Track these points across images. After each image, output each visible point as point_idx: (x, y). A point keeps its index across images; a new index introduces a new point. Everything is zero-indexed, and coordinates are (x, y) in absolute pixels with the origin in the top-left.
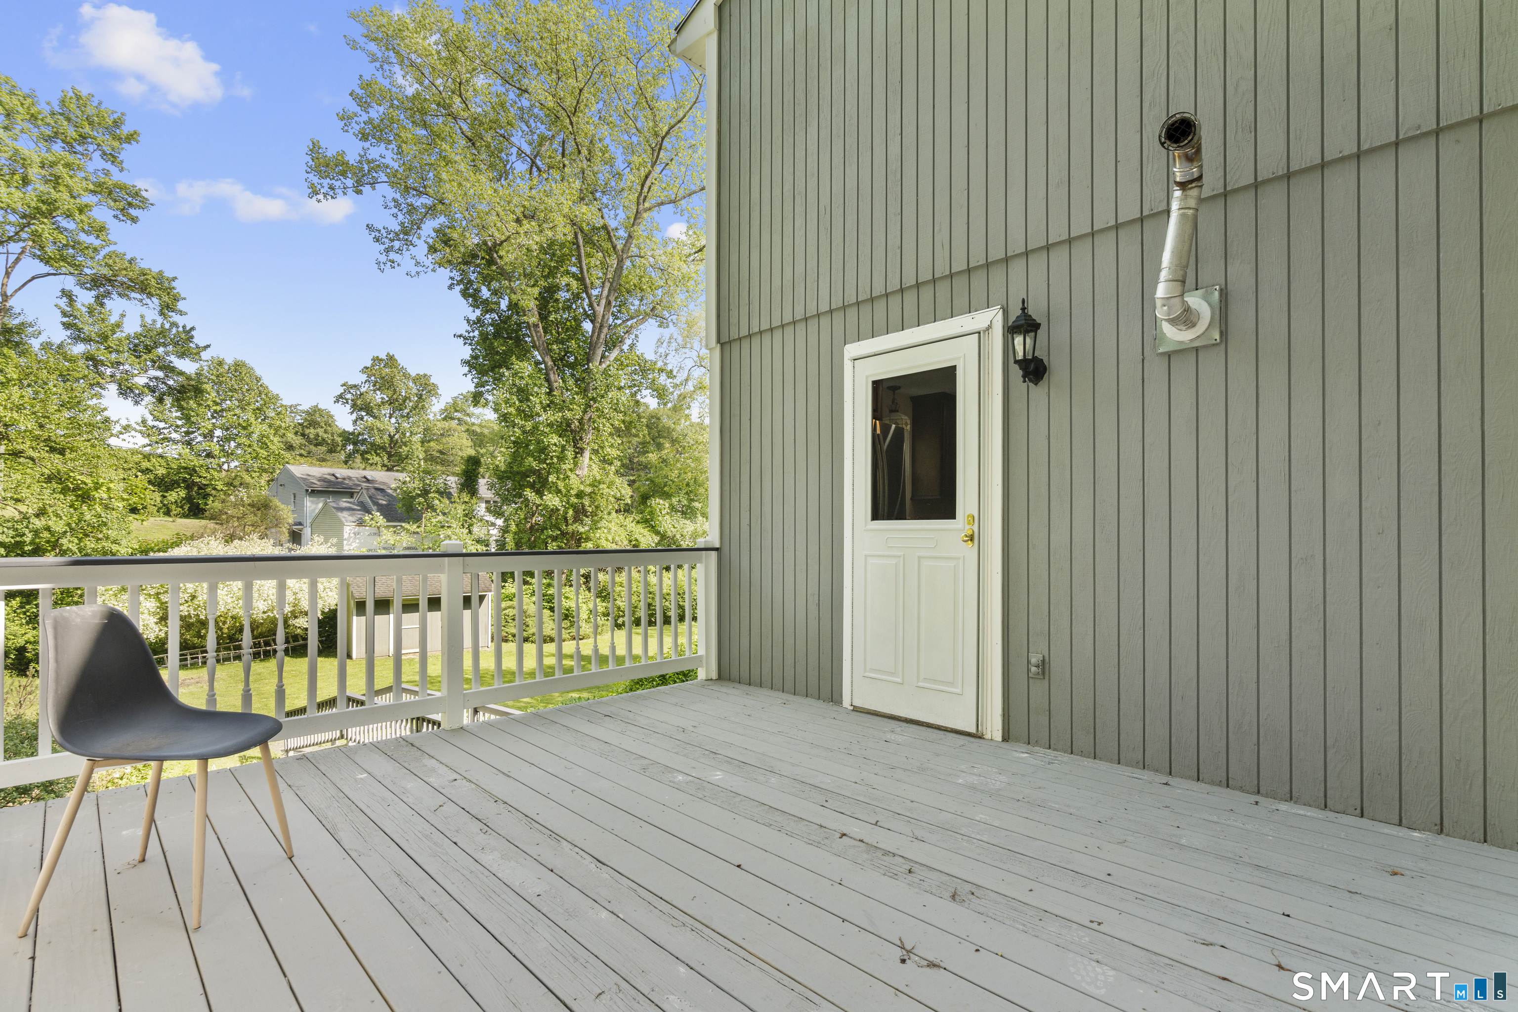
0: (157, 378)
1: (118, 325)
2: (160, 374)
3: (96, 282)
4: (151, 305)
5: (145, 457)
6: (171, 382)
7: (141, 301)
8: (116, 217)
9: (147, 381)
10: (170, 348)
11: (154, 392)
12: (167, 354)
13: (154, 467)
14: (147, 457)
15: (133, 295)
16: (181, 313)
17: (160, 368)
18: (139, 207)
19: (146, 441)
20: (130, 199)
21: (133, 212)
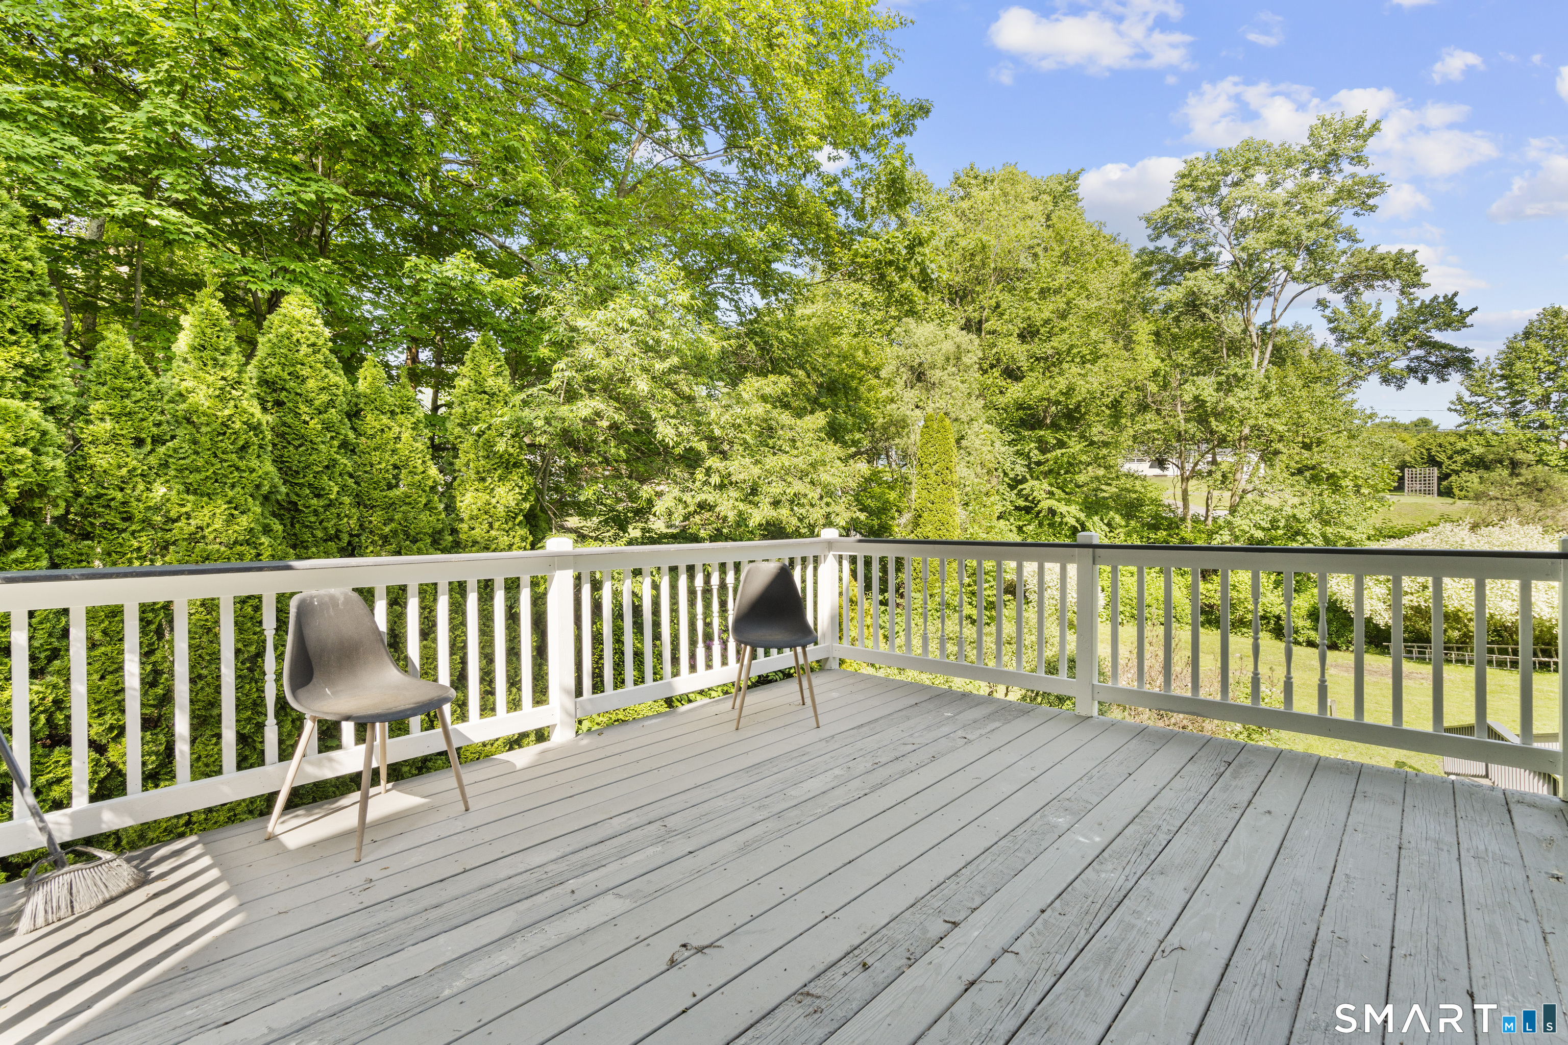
0: (1417, 358)
1: (1376, 316)
2: (1420, 352)
3: (1346, 282)
4: (1393, 287)
5: (1461, 436)
6: (1433, 359)
7: (1384, 286)
8: (1356, 214)
9: (1407, 363)
10: (1431, 323)
11: (1416, 372)
12: (1428, 330)
13: (1471, 446)
14: (1463, 437)
15: (1376, 284)
16: (1424, 286)
17: (1420, 347)
18: (1376, 194)
19: (1462, 420)
20: (1367, 191)
21: (1371, 202)
